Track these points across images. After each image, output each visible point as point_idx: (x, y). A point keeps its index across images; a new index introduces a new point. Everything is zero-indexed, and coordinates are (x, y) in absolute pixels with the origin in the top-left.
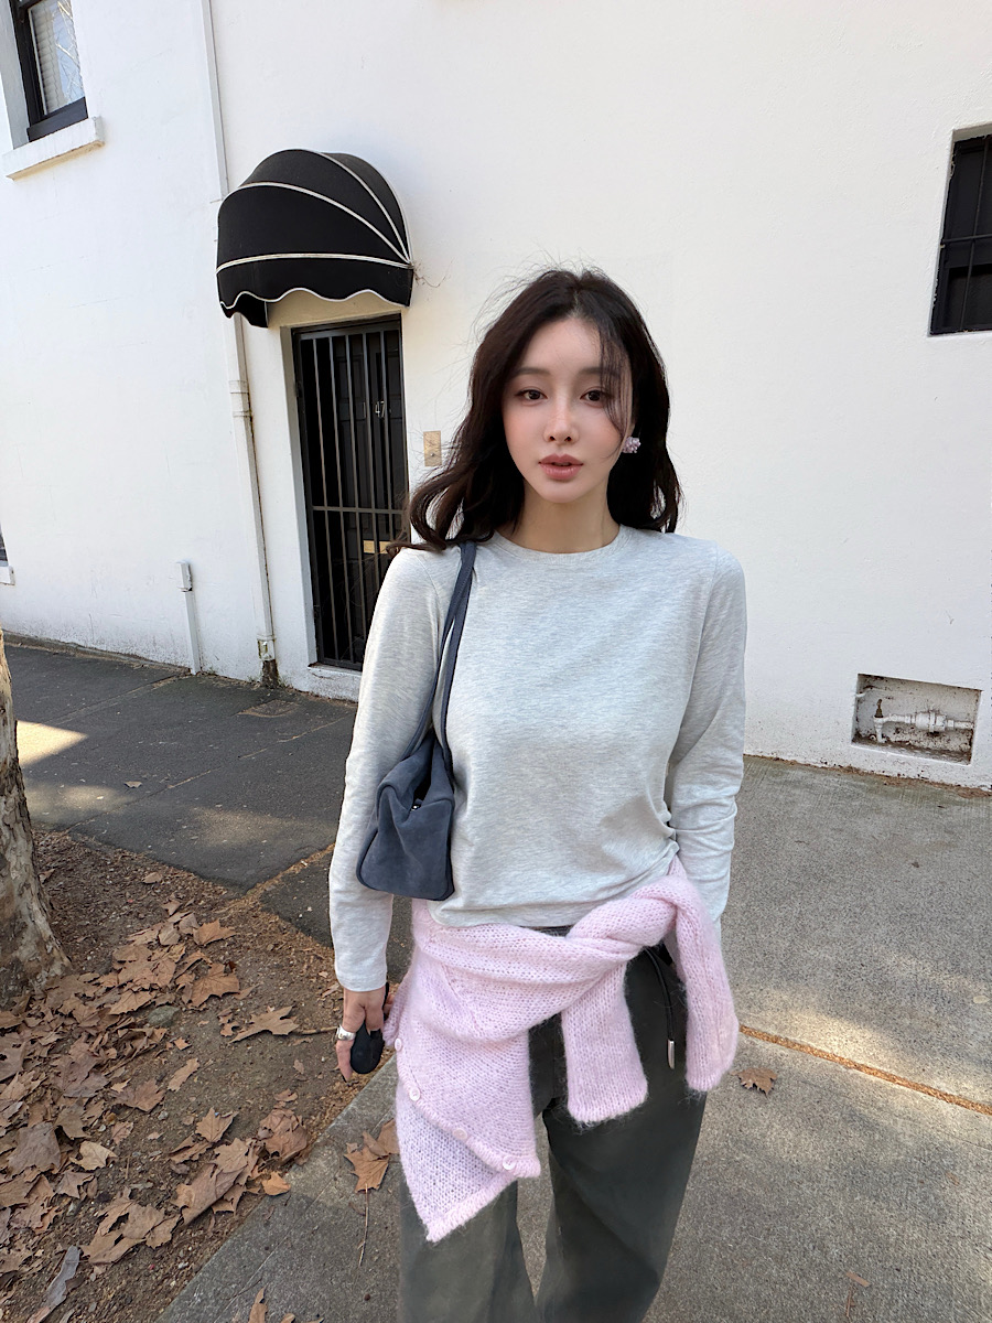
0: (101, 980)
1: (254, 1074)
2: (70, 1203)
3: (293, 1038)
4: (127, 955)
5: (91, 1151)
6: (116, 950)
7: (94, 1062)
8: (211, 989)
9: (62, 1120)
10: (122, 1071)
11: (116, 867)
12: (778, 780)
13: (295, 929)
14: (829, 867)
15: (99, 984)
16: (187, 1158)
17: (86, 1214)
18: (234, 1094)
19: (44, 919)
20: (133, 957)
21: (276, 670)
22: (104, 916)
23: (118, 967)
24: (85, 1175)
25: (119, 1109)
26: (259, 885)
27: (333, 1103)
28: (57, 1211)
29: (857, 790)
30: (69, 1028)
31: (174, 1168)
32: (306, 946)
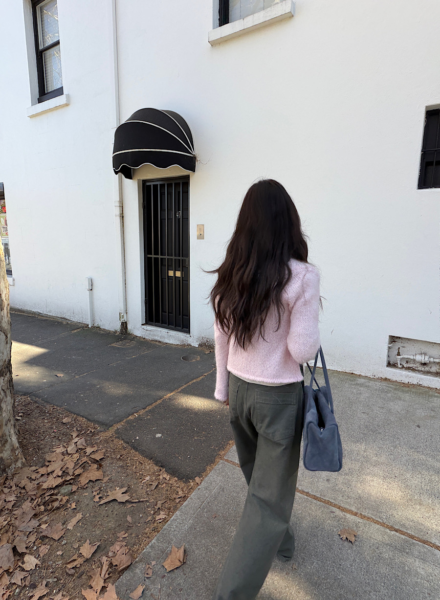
0: (39, 470)
1: (108, 522)
2: (16, 588)
3: (127, 504)
4: (52, 458)
5: (29, 560)
6: (47, 455)
7: (33, 512)
8: (90, 477)
9: (16, 543)
10: (46, 518)
11: (50, 414)
12: (353, 383)
13: (130, 448)
14: (378, 426)
15: (38, 472)
16: (74, 566)
17: (24, 594)
18: (98, 532)
19: (16, 437)
20: (55, 459)
22: (43, 438)
23: (47, 464)
24: (25, 573)
25: (43, 538)
26: (114, 425)
28: (10, 592)
30: (23, 494)
31: (67, 571)
32: (135, 457)
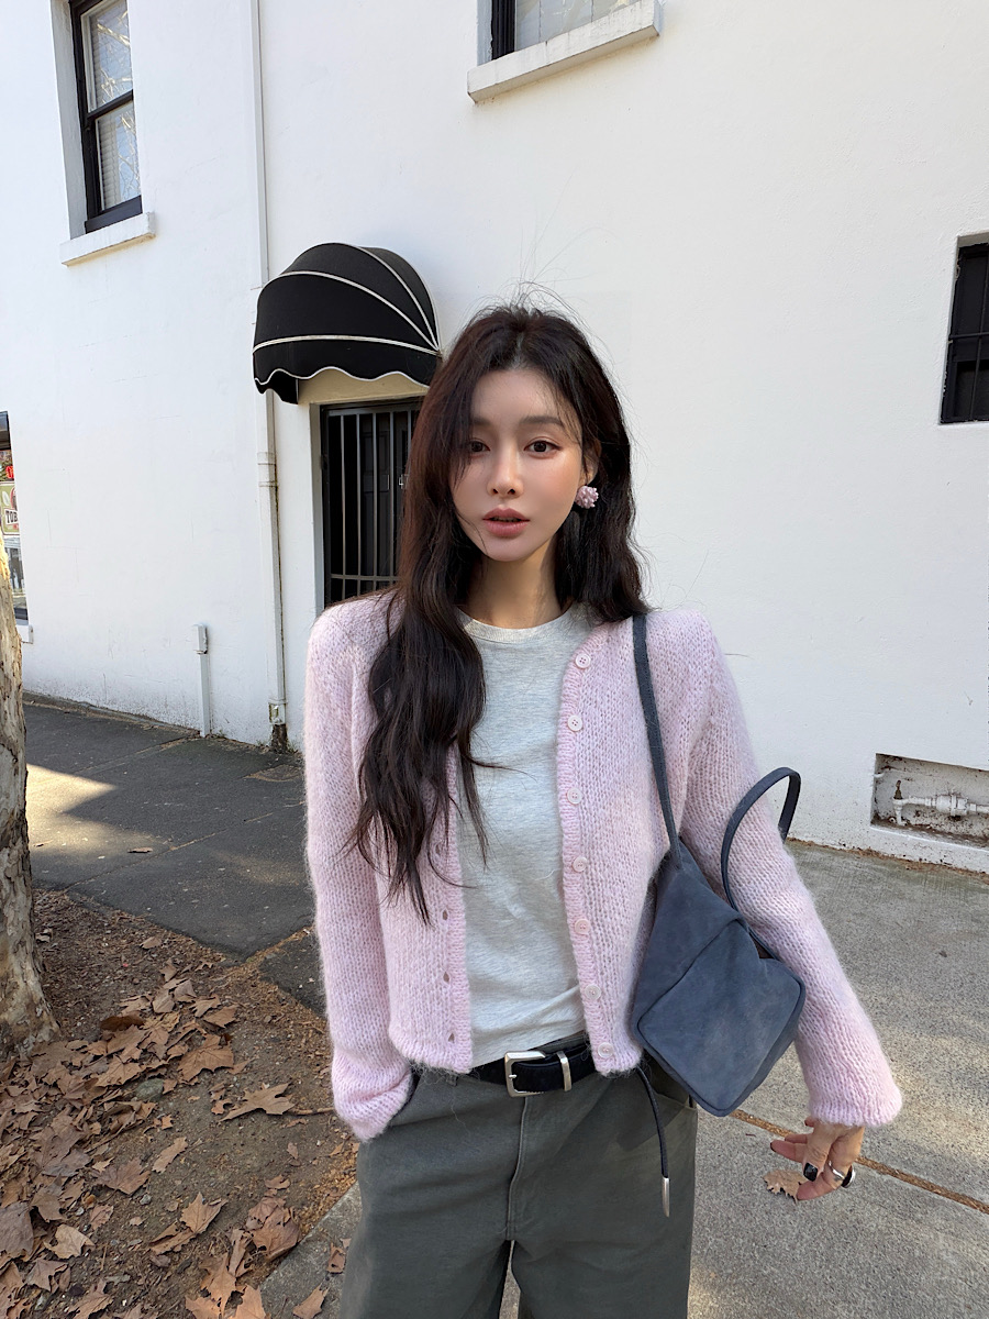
0: (89, 1048)
1: (244, 1158)
2: (39, 1296)
3: (288, 1119)
5: (67, 1236)
7: (77, 1137)
8: (204, 1062)
9: (38, 1200)
10: (104, 1148)
11: (113, 929)
13: (294, 1000)
15: (87, 1052)
16: (168, 1249)
17: (56, 1309)
18: (222, 1178)
19: (37, 979)
21: (285, 735)
22: (97, 980)
24: (58, 1264)
25: (100, 1190)
26: (259, 953)
27: (327, 1192)
28: (24, 1305)
29: (878, 874)
30: (53, 1099)
31: (154, 1259)
32: (305, 1020)
